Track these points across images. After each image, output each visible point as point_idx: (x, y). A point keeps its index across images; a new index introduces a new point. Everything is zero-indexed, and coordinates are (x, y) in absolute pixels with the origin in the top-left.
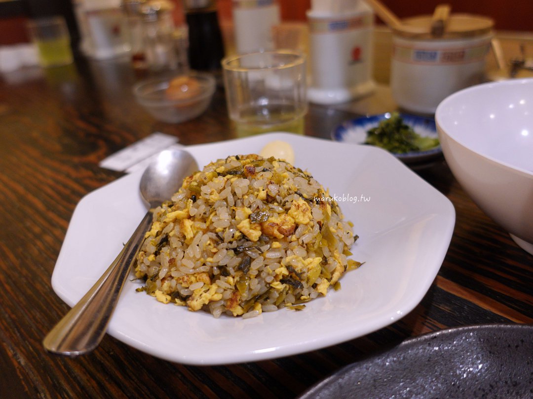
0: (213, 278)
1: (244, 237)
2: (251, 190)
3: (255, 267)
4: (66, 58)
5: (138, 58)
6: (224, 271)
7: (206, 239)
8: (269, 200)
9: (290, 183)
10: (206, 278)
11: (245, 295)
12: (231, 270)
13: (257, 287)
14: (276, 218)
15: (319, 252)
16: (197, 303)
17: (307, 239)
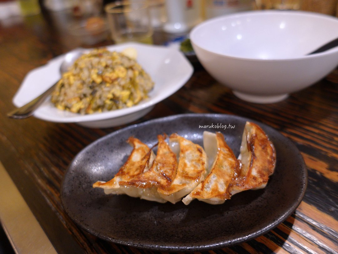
0: (81, 99)
1: (94, 82)
2: (99, 63)
3: (98, 94)
4: (35, 10)
5: (76, 9)
6: (85, 96)
7: (78, 83)
8: (107, 67)
9: (118, 60)
10: (78, 99)
11: (94, 105)
12: (88, 95)
13: (99, 102)
14: (108, 74)
15: (129, 89)
16: (75, 109)
17: (123, 83)
